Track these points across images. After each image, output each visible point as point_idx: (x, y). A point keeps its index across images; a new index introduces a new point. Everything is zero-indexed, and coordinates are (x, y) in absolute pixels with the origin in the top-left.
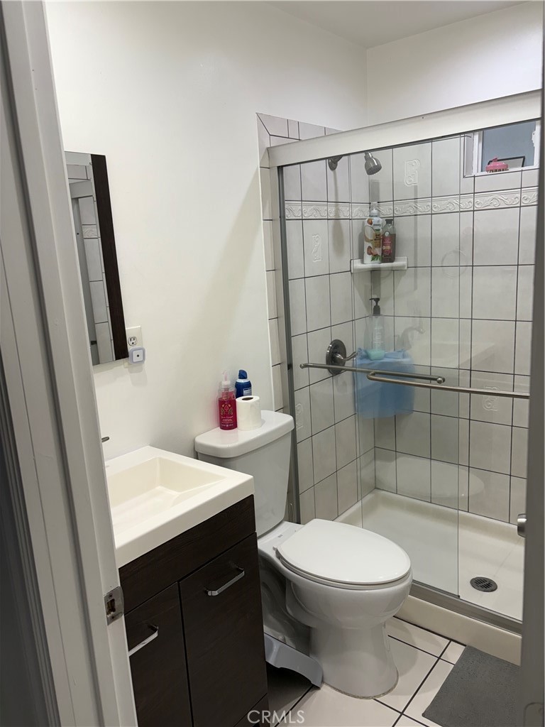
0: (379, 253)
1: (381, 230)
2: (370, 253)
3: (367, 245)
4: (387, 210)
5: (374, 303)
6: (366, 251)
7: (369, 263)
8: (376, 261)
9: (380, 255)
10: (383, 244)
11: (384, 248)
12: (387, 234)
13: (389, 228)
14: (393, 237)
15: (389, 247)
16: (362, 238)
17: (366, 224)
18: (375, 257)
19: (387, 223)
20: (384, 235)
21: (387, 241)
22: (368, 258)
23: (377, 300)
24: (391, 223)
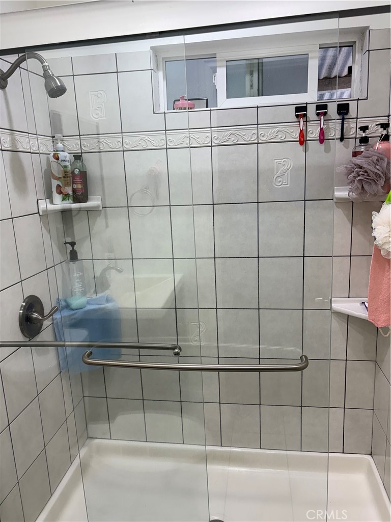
0: (71, 193)
1: (70, 167)
2: (60, 193)
3: (55, 183)
4: (73, 145)
5: (69, 247)
6: (54, 189)
7: (59, 203)
8: (67, 202)
9: (72, 194)
10: (73, 183)
11: (75, 186)
12: (77, 171)
13: (78, 165)
14: (84, 175)
15: (80, 186)
16: (48, 175)
17: (52, 159)
18: (65, 197)
19: (75, 159)
20: (73, 172)
21: (78, 180)
22: (57, 198)
23: (73, 244)
24: (80, 159)
